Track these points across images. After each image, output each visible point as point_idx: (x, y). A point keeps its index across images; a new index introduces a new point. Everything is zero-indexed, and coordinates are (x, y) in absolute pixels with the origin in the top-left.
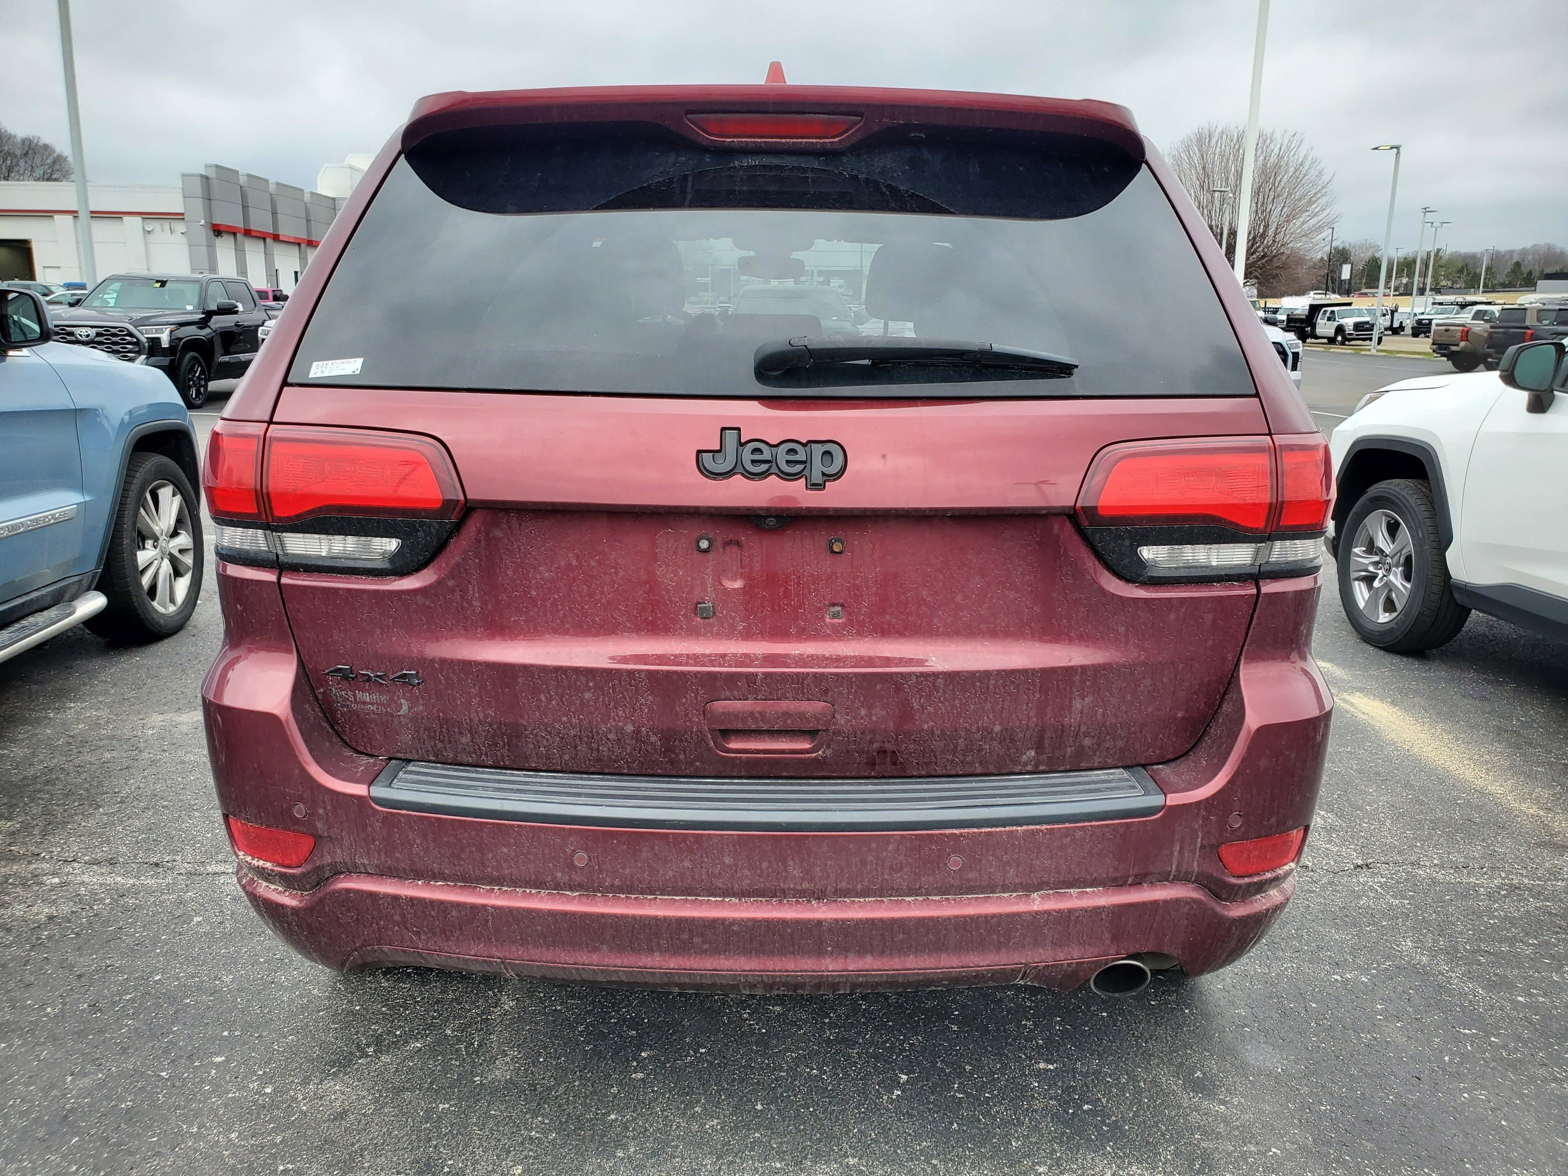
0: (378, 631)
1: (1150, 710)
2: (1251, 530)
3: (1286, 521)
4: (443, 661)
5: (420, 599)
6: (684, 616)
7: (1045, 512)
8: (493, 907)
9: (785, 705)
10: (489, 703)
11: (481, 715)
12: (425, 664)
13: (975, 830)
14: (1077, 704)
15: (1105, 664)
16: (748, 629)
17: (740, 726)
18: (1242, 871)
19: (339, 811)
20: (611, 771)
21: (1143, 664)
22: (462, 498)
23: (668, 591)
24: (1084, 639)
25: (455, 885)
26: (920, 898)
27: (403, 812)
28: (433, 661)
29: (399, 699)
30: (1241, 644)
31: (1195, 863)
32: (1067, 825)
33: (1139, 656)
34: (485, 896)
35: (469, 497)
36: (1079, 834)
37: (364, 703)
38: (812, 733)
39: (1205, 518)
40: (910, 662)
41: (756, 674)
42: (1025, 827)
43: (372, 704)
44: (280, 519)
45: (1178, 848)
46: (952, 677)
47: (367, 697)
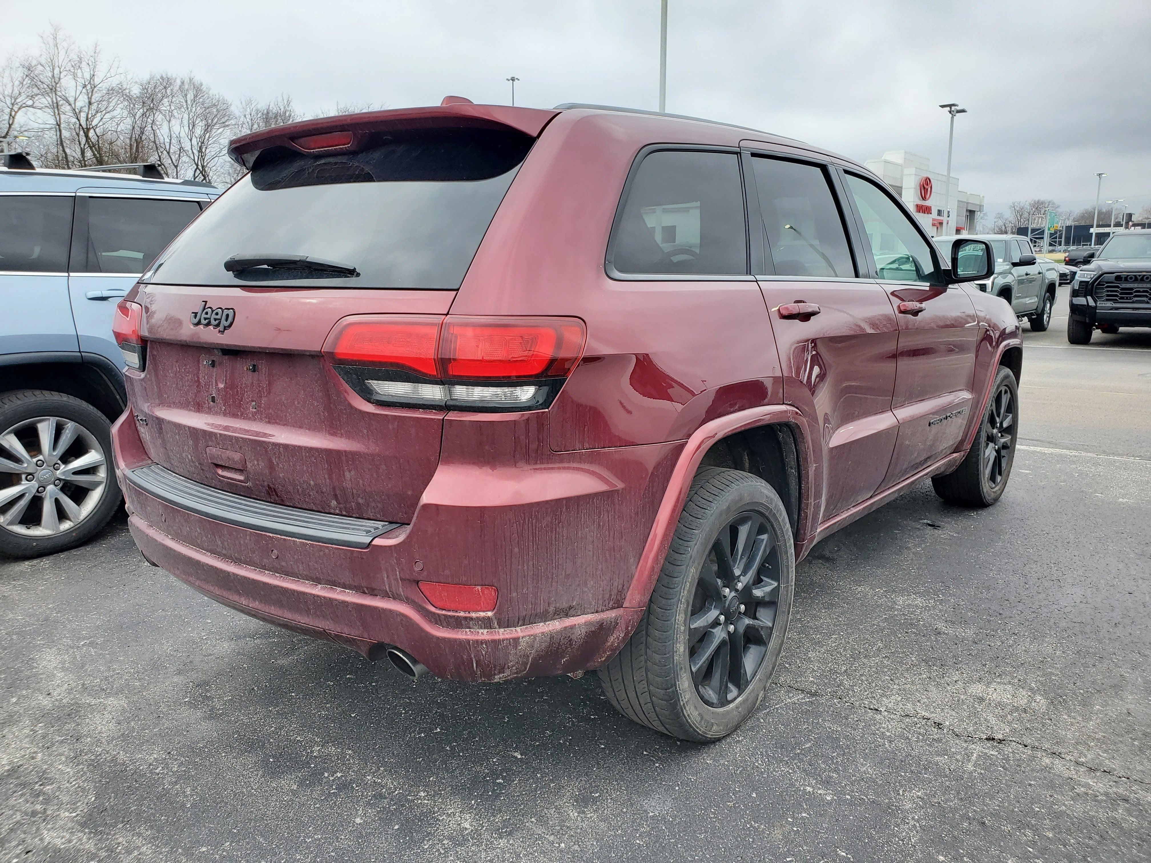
0: (139, 398)
1: (390, 486)
2: (426, 375)
3: (453, 371)
7: (308, 354)
9: (228, 453)
10: (159, 437)
11: (159, 443)
13: (279, 536)
14: (347, 475)
15: (357, 452)
16: (225, 410)
18: (439, 604)
21: (379, 455)
24: (348, 435)
26: (271, 573)
29: (146, 431)
30: (438, 451)
31: (401, 589)
32: (320, 544)
33: (375, 450)
36: (327, 551)
37: (142, 433)
38: (241, 471)
39: (398, 365)
40: (265, 435)
42: (300, 540)
45: (386, 575)
46: (286, 446)
47: (142, 430)
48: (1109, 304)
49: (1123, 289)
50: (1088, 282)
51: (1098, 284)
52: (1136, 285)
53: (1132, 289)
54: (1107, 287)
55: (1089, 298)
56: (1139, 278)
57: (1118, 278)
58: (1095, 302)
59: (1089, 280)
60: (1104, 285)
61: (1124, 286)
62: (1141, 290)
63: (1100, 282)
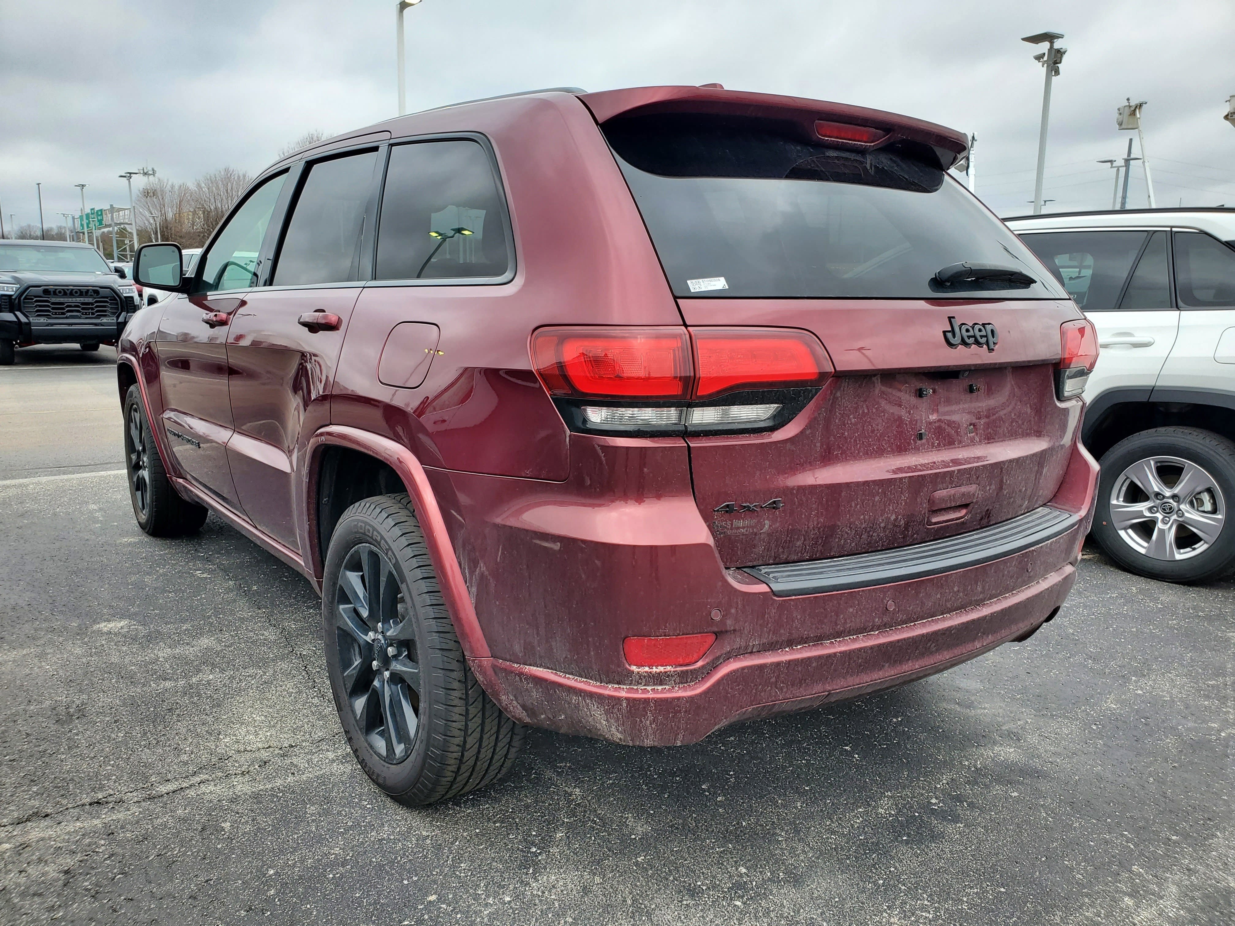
0: (758, 473)
1: (1057, 471)
4: (800, 487)
5: (788, 446)
6: (913, 440)
8: (840, 653)
9: (963, 489)
10: (822, 513)
11: (815, 523)
12: (788, 492)
14: (1044, 471)
16: (939, 444)
17: (944, 506)
19: (747, 607)
20: (873, 549)
22: (833, 370)
23: (906, 424)
24: (1047, 433)
25: (809, 646)
27: (794, 597)
28: (793, 489)
29: (764, 521)
34: (829, 648)
35: (837, 369)
37: (738, 528)
38: (966, 506)
41: (954, 471)
43: (743, 528)
44: (702, 397)
46: (1018, 461)
47: (741, 523)
48: (42, 320)
49: (53, 304)
50: (12, 296)
51: (25, 298)
52: (66, 300)
53: (62, 304)
54: (36, 301)
55: (18, 313)
56: (68, 292)
57: (46, 292)
58: (27, 317)
59: (13, 293)
60: (32, 299)
61: (54, 300)
62: (73, 304)
63: (27, 296)
